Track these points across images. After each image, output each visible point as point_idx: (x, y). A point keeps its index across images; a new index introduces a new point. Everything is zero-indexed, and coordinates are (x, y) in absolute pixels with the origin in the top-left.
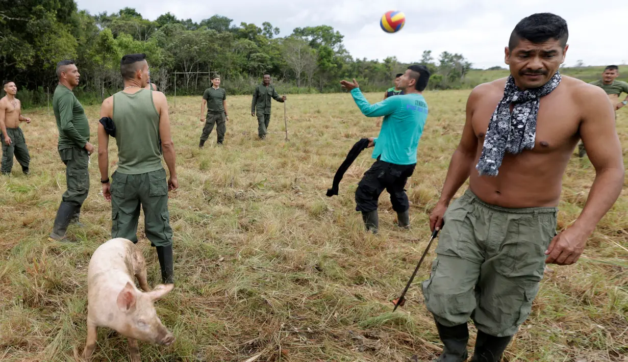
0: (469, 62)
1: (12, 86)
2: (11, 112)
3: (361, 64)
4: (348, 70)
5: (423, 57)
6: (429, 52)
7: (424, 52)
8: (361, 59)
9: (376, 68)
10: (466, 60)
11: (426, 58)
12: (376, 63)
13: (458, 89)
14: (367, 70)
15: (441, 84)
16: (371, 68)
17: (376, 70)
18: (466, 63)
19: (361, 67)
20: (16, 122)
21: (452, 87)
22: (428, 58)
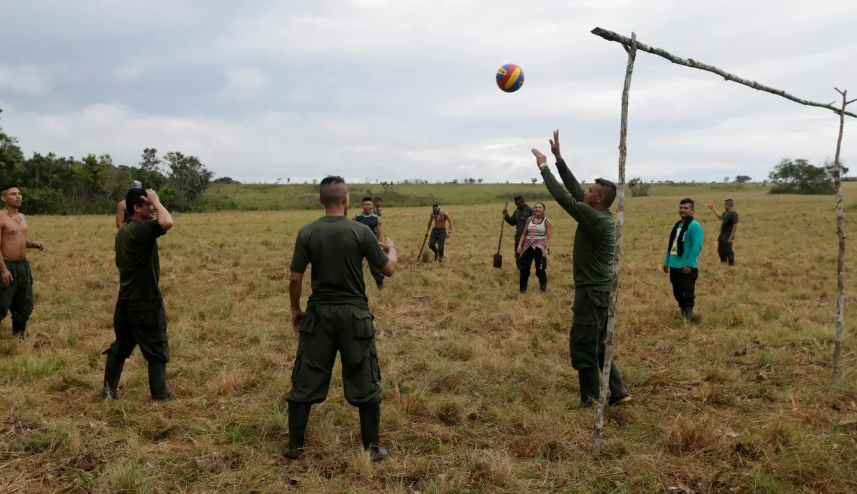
0: (209, 170)
1: (15, 194)
2: (13, 233)
3: (44, 165)
4: (20, 173)
5: (145, 158)
6: (154, 151)
7: (146, 151)
8: (44, 155)
9: (72, 172)
10: (203, 167)
11: (149, 161)
12: (71, 162)
13: (200, 211)
14: (56, 176)
15: (176, 203)
16: (64, 171)
17: (73, 175)
18: (205, 171)
19: (44, 169)
20: (21, 248)
21: (192, 207)
22: (152, 160)
